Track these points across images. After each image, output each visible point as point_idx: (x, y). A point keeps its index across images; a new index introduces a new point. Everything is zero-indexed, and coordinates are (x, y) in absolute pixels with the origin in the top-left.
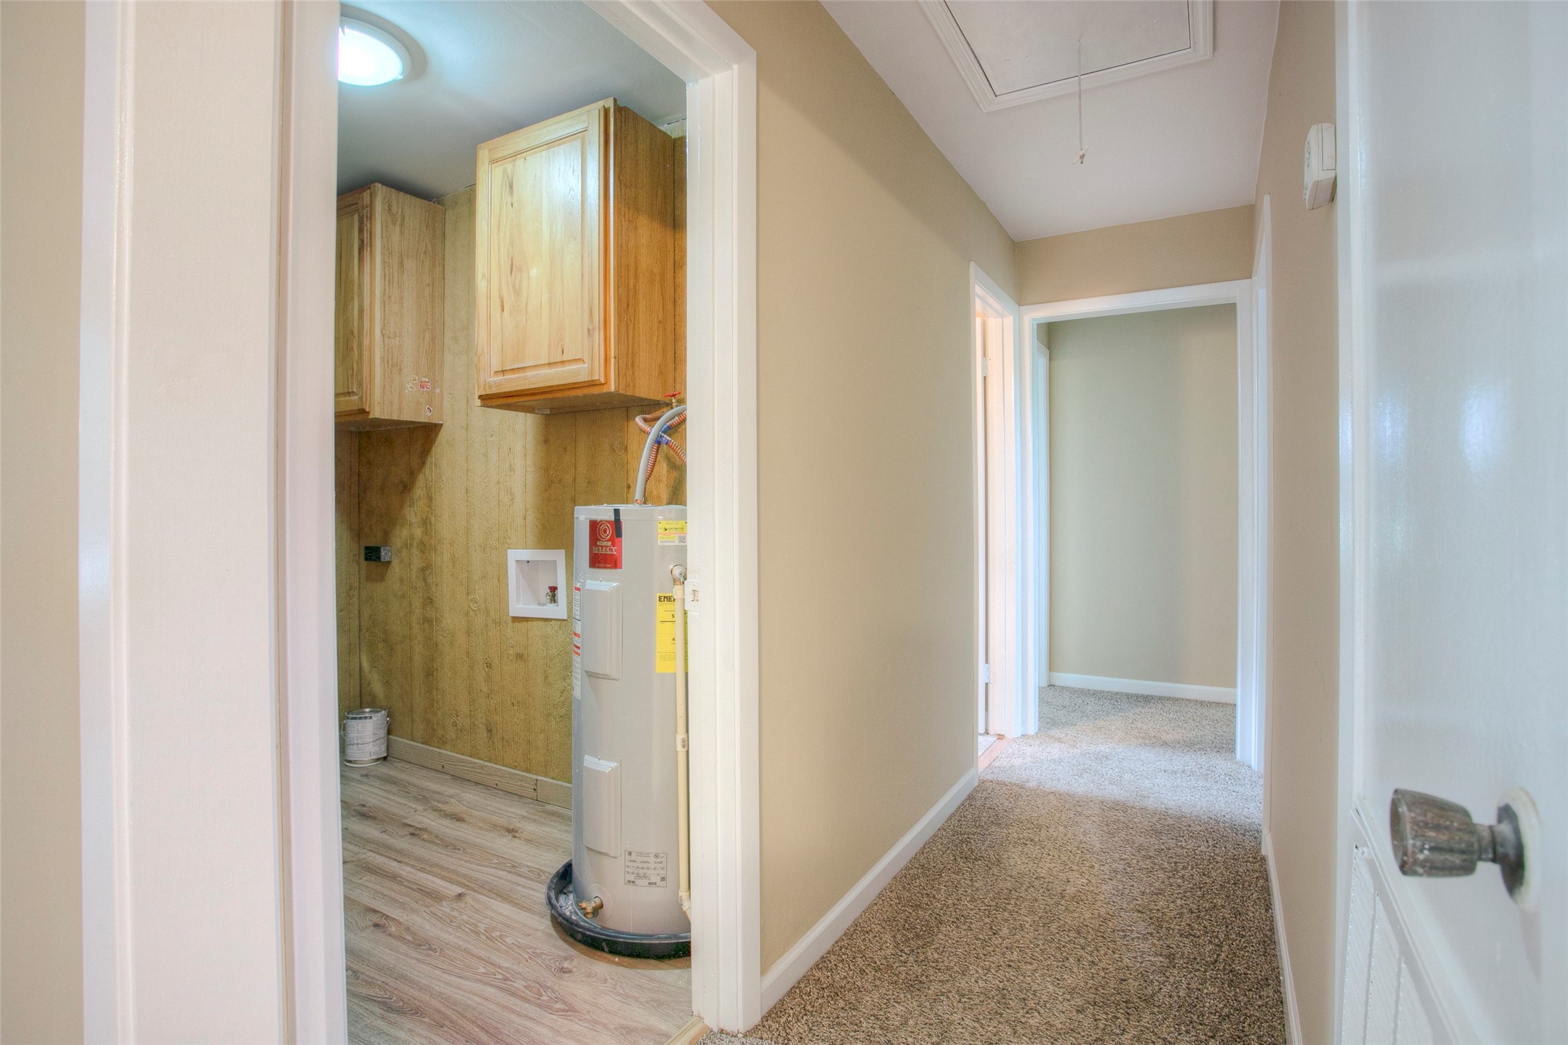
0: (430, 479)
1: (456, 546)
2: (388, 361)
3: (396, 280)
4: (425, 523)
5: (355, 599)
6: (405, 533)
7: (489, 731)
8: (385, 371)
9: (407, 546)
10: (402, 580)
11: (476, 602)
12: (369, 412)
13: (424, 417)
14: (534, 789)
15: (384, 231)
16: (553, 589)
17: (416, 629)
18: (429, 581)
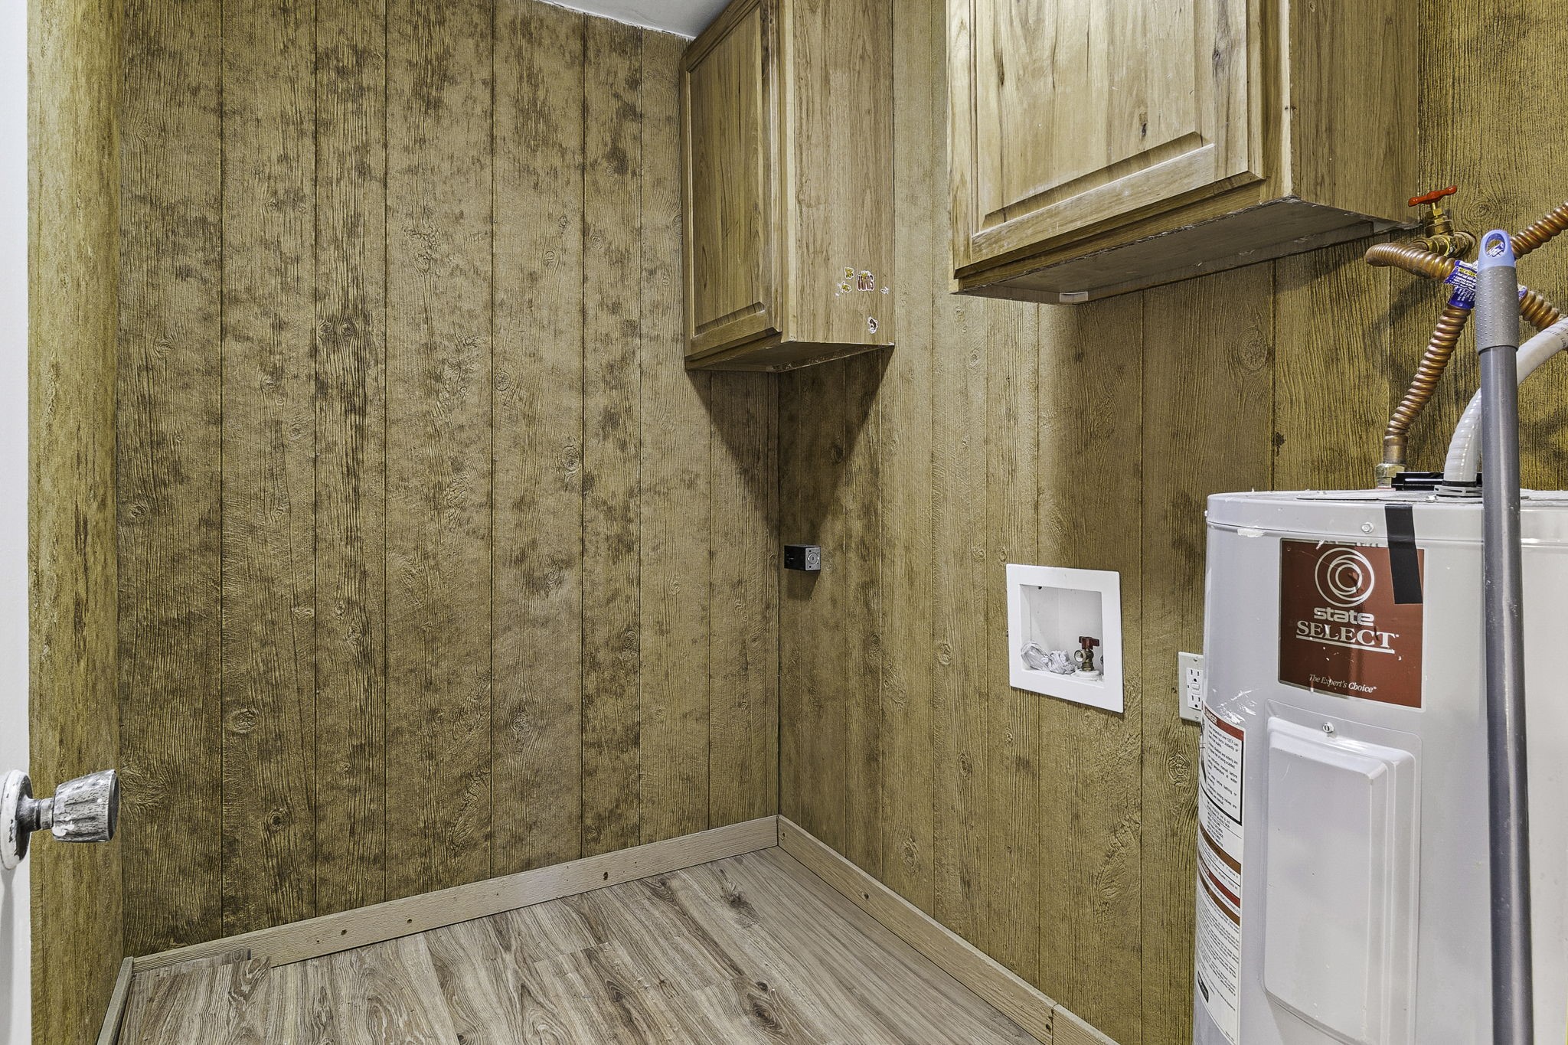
0: (875, 440)
1: (914, 552)
2: (807, 247)
3: (817, 106)
4: (868, 510)
5: (774, 623)
6: (839, 526)
7: (967, 883)
8: (803, 263)
9: (842, 547)
10: (834, 601)
11: (947, 652)
12: (780, 334)
13: (865, 336)
14: (1047, 1027)
15: (798, 25)
16: (1089, 644)
17: (854, 682)
18: (874, 606)
